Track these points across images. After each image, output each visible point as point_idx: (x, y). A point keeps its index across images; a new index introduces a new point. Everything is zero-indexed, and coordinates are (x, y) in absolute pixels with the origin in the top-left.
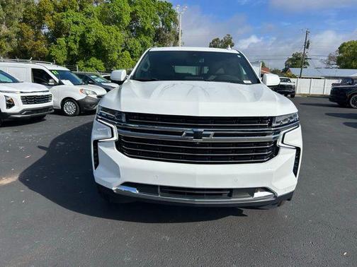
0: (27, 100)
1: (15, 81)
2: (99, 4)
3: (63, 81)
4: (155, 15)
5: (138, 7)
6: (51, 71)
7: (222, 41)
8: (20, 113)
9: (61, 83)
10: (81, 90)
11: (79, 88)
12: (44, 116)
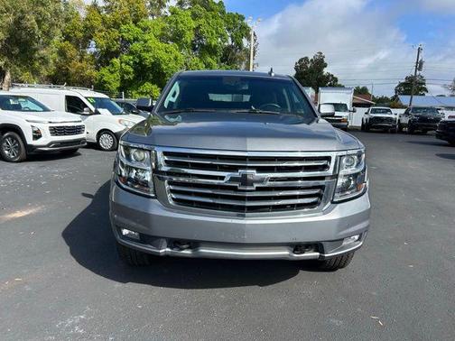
0: (56, 131)
1: (45, 110)
2: (155, 18)
3: (100, 110)
4: (223, 30)
5: (202, 21)
6: (86, 98)
7: (312, 60)
8: (48, 146)
9: (97, 113)
10: (120, 121)
11: (117, 118)
12: (76, 149)
